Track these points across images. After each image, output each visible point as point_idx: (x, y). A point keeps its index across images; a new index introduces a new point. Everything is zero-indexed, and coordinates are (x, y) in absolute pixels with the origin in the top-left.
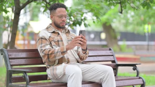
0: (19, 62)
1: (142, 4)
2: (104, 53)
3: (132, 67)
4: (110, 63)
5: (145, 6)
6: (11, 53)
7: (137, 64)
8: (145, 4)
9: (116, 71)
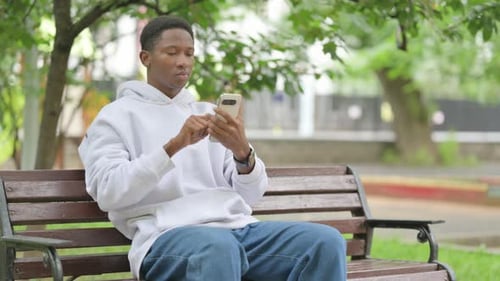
0: (40, 214)
1: (467, 20)
2: (326, 182)
3: (415, 232)
4: (347, 216)
5: (479, 28)
6: (14, 184)
7: (430, 222)
8: (478, 22)
9: (366, 242)
